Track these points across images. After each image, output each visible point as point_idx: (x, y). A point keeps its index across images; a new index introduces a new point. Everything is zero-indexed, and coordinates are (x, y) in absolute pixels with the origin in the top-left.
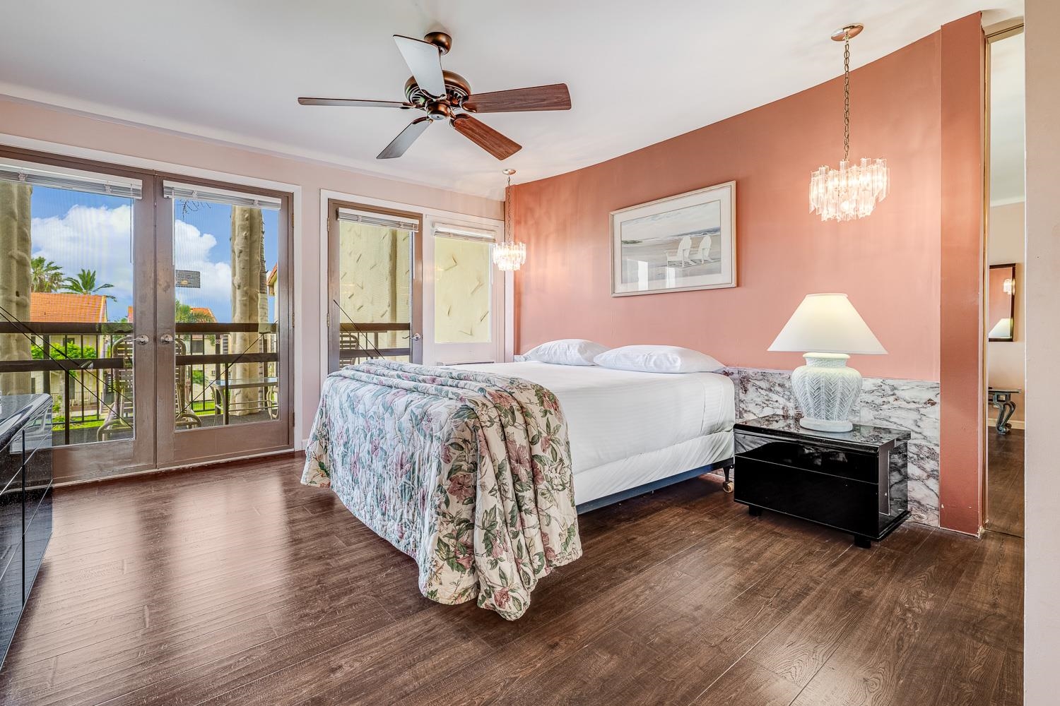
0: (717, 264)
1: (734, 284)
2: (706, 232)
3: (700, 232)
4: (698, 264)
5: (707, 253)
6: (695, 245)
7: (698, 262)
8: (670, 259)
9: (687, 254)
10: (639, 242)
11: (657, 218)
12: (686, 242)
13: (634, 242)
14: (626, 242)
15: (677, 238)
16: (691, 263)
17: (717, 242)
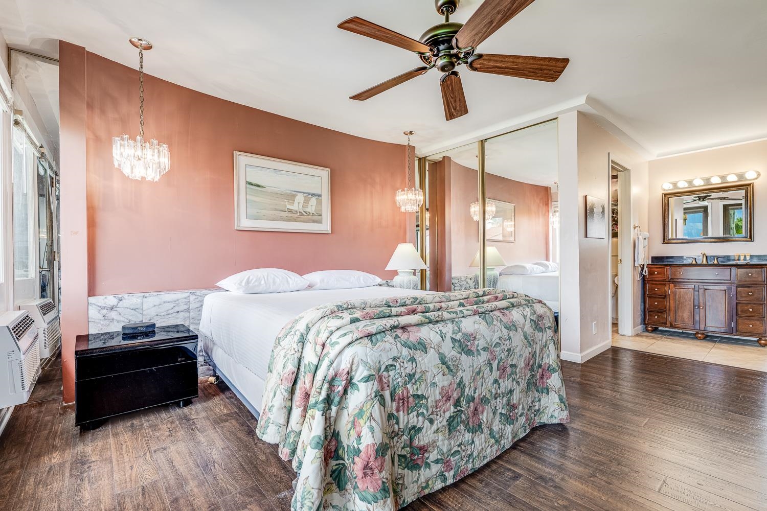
0: (320, 217)
1: (330, 232)
2: (313, 195)
3: (309, 194)
4: (309, 215)
5: (314, 208)
6: (306, 202)
7: (308, 214)
8: (288, 207)
9: (301, 205)
10: (262, 187)
11: (279, 173)
12: (300, 198)
13: (258, 186)
14: (251, 184)
15: (294, 193)
16: (303, 213)
17: (319, 203)
